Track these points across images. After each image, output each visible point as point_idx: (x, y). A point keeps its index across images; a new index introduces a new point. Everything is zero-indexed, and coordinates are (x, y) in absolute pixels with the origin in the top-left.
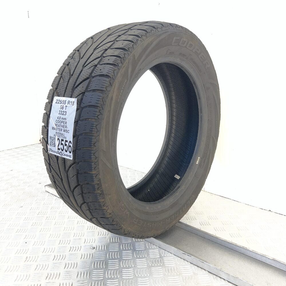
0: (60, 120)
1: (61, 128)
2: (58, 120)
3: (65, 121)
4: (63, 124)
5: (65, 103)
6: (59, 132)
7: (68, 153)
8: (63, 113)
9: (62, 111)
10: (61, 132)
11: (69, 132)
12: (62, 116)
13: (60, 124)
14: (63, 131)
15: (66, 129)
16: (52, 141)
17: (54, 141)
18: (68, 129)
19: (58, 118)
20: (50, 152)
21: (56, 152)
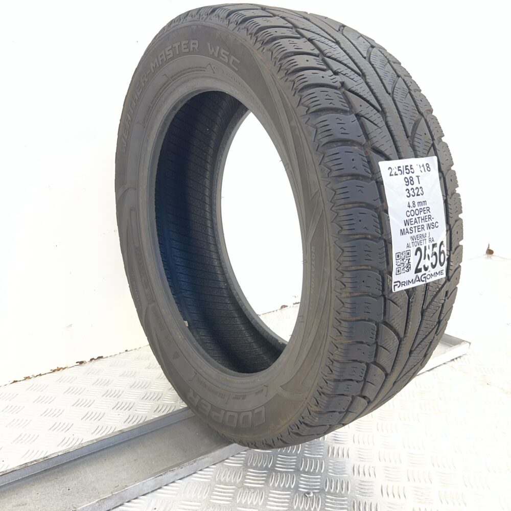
0: (414, 209)
1: (421, 224)
2: (410, 210)
3: (426, 206)
4: (424, 213)
5: (412, 170)
6: (419, 233)
7: (438, 267)
8: (416, 191)
9: (412, 189)
10: (423, 232)
11: (437, 225)
12: (417, 199)
13: (416, 217)
14: (425, 228)
15: (430, 222)
16: (402, 262)
17: (408, 258)
18: (434, 221)
19: (409, 206)
20: (397, 289)
21: (412, 280)
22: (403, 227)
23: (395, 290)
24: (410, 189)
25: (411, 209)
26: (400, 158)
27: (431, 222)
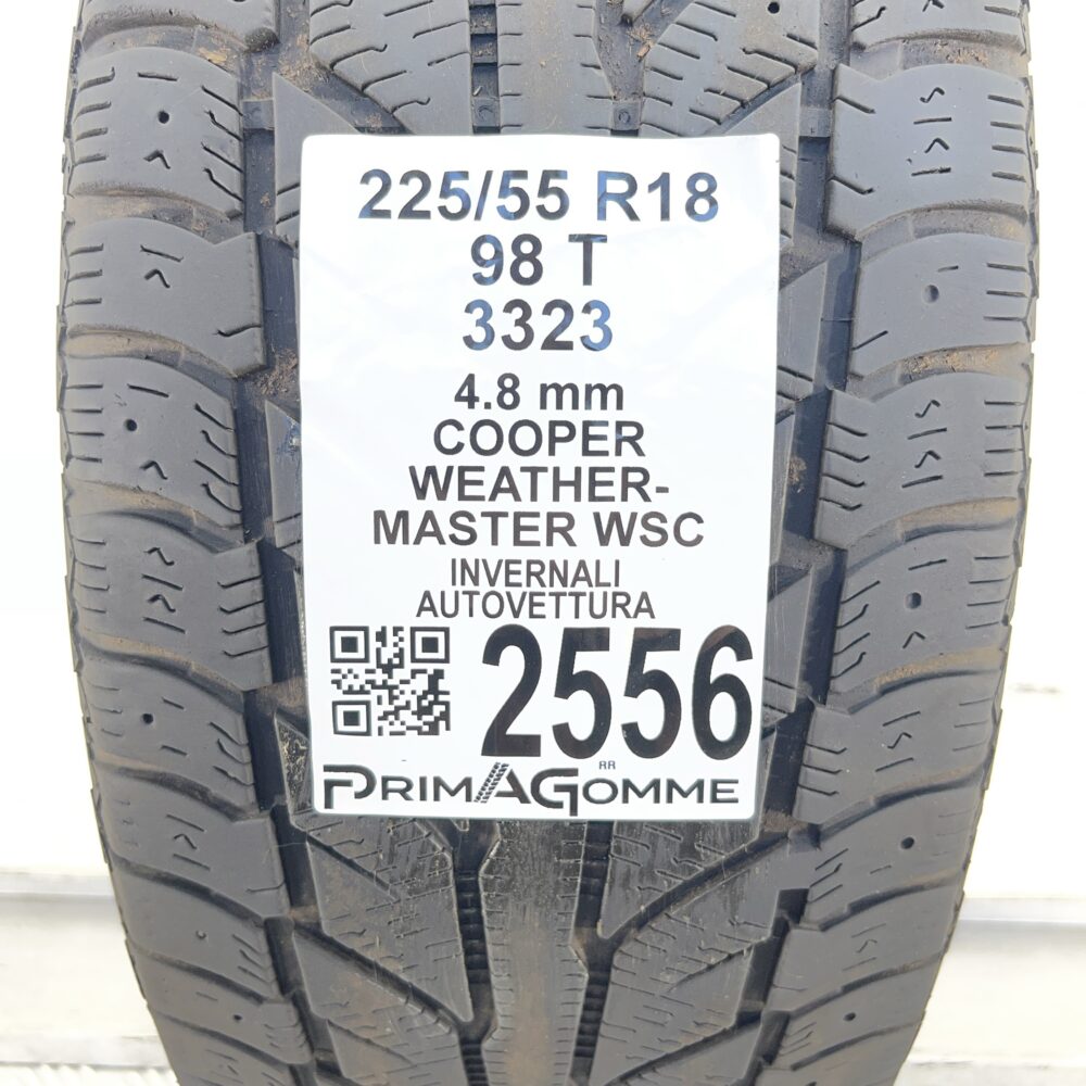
0: (506, 418)
1: (544, 505)
2: (468, 417)
3: (611, 416)
4: (586, 452)
5: (551, 202)
6: (524, 553)
7: (685, 759)
8: (543, 323)
9: (517, 304)
10: (559, 551)
12: (543, 367)
13: (515, 463)
14: (585, 531)
15: (632, 506)
16: (379, 677)
17: (431, 668)
18: (671, 507)
19: (472, 400)
20: (346, 803)
21: (467, 783)
22: (400, 497)
23: (328, 804)
24: (498, 307)
25: (480, 413)
26: (487, 128)
27: (643, 508)
